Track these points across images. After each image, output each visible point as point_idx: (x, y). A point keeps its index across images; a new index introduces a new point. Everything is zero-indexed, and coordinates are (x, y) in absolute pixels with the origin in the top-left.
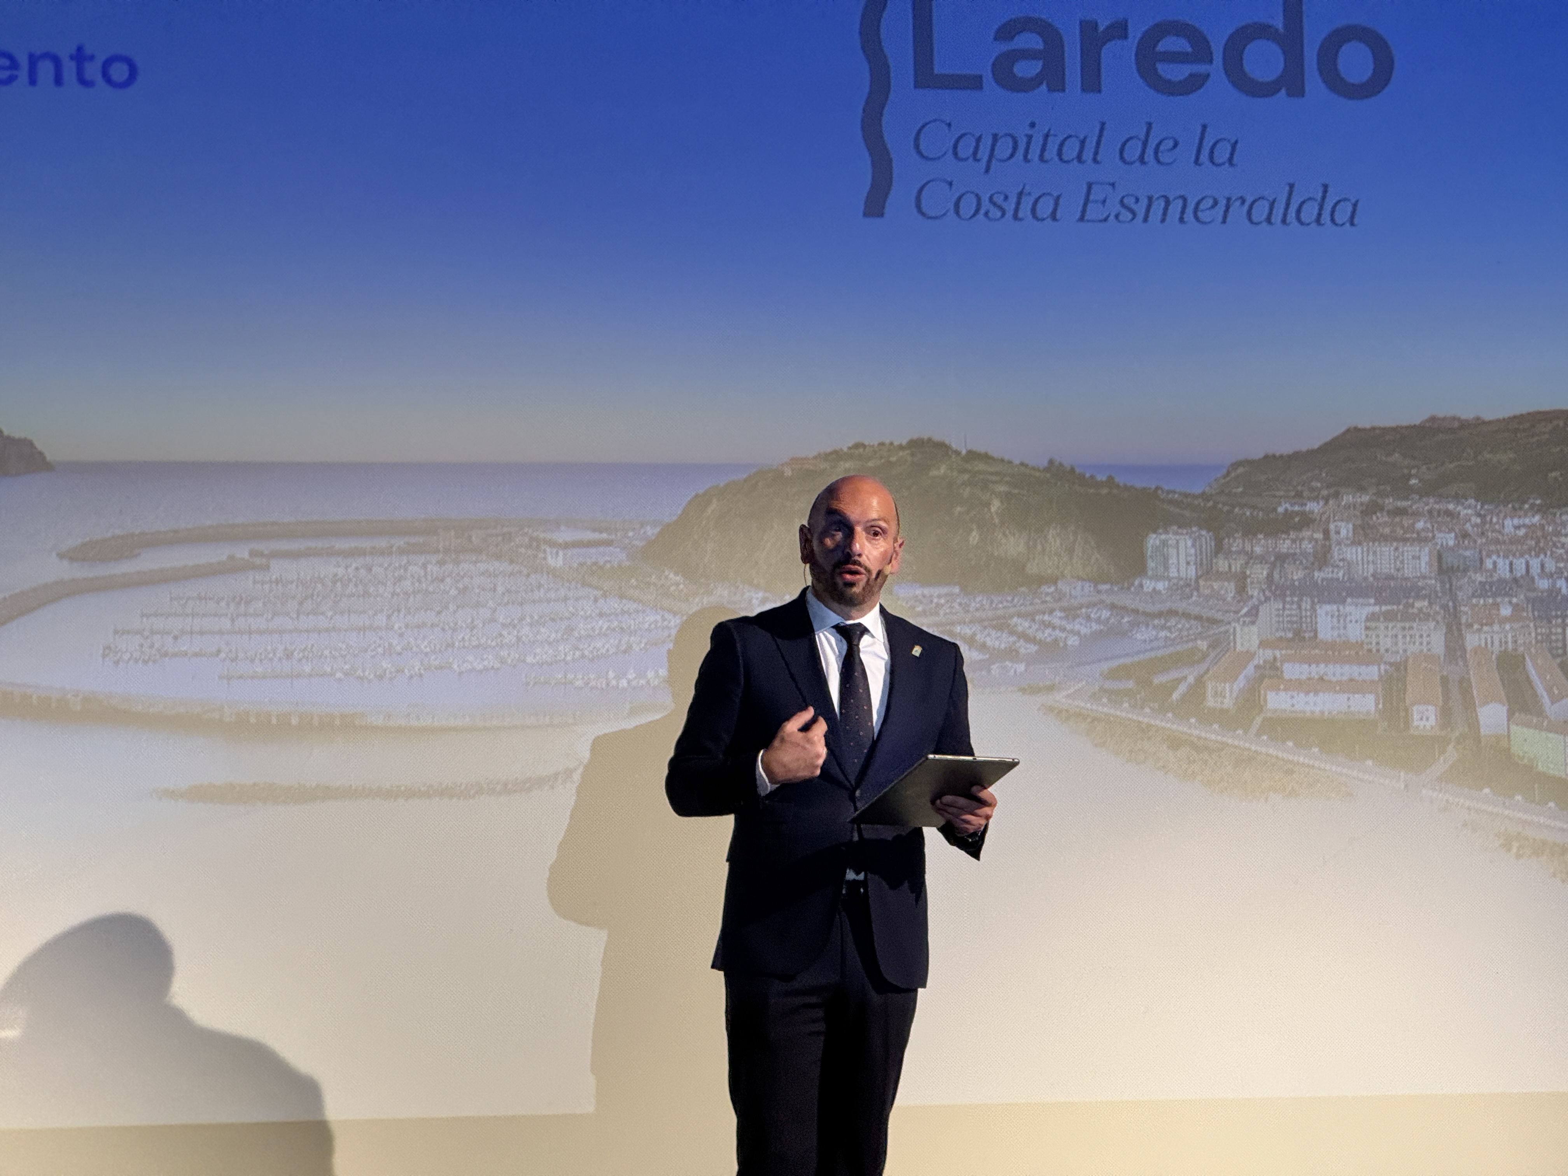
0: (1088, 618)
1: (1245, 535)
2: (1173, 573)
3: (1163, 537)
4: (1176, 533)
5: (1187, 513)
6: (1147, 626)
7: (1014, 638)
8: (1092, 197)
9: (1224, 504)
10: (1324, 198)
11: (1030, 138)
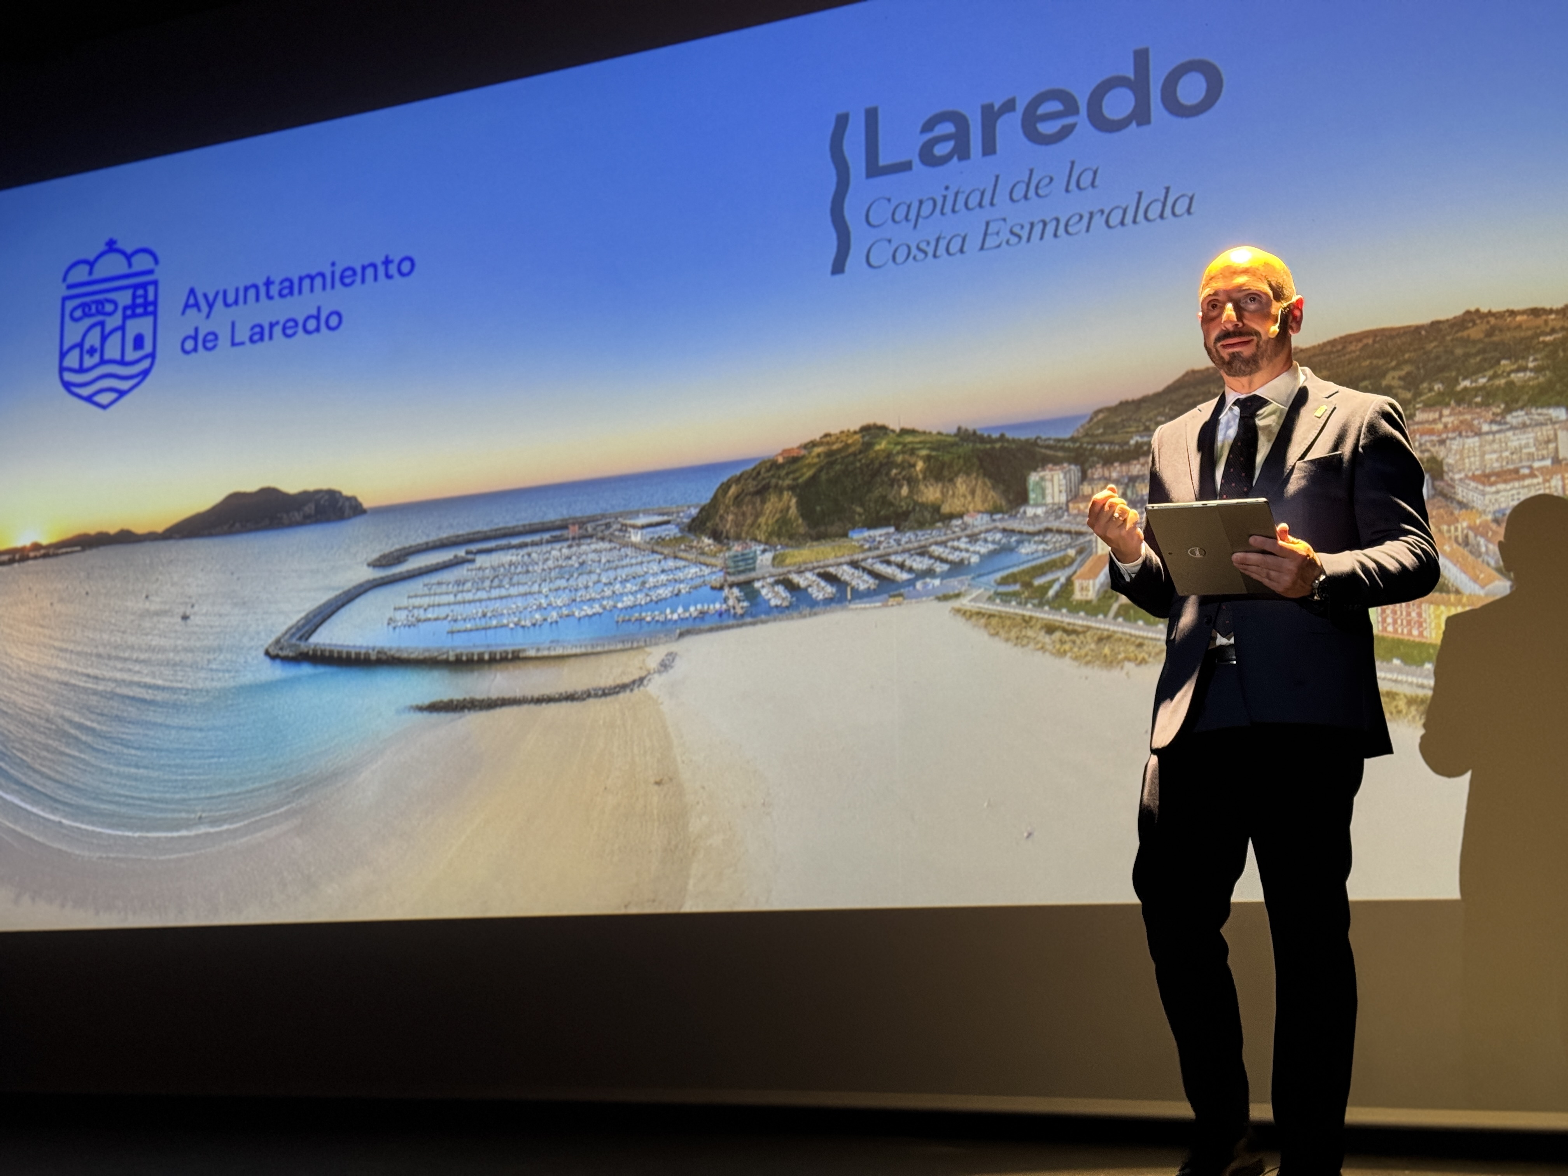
0: (986, 541)
1: (1104, 465)
2: (1049, 500)
3: (1042, 474)
4: (1051, 470)
5: (1060, 454)
6: (1029, 542)
7: (932, 561)
8: (990, 231)
9: (1088, 443)
10: (1166, 198)
11: (945, 197)
